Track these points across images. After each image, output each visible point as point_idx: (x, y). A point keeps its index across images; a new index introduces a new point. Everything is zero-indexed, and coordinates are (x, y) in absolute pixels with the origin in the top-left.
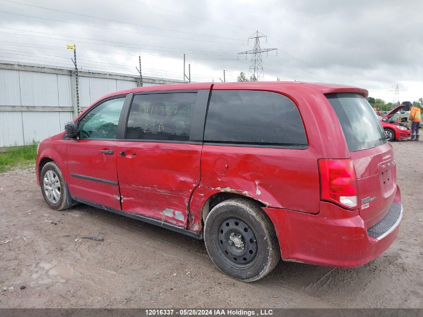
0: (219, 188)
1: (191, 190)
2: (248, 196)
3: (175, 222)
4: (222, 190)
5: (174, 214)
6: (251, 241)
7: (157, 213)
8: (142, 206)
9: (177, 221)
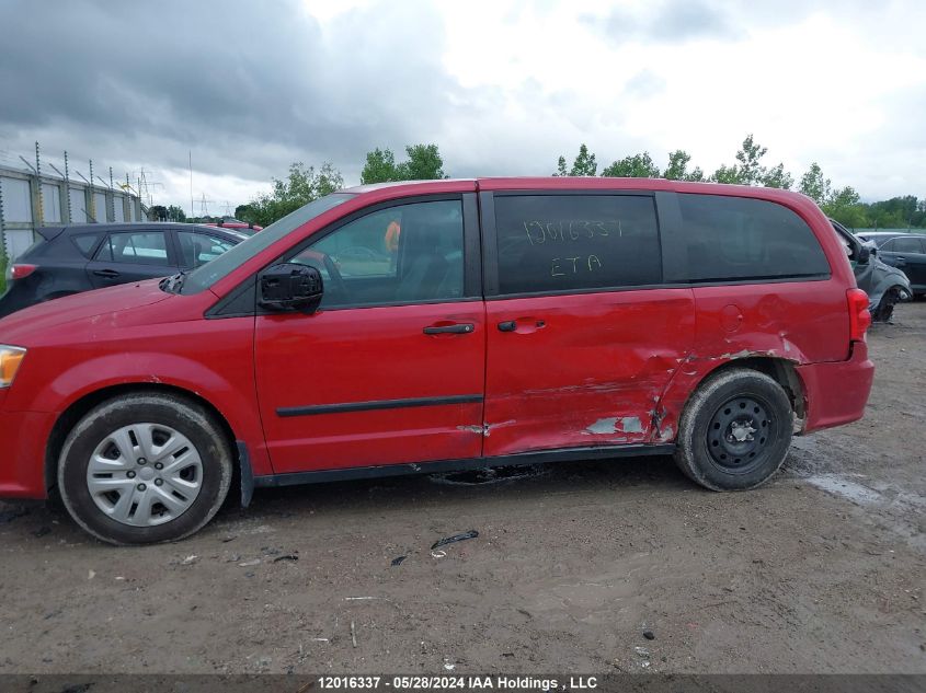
0: (727, 355)
1: (670, 371)
2: (776, 356)
3: (624, 440)
4: (734, 358)
5: (619, 425)
6: (764, 424)
7: (573, 435)
8: (534, 430)
9: (630, 434)
